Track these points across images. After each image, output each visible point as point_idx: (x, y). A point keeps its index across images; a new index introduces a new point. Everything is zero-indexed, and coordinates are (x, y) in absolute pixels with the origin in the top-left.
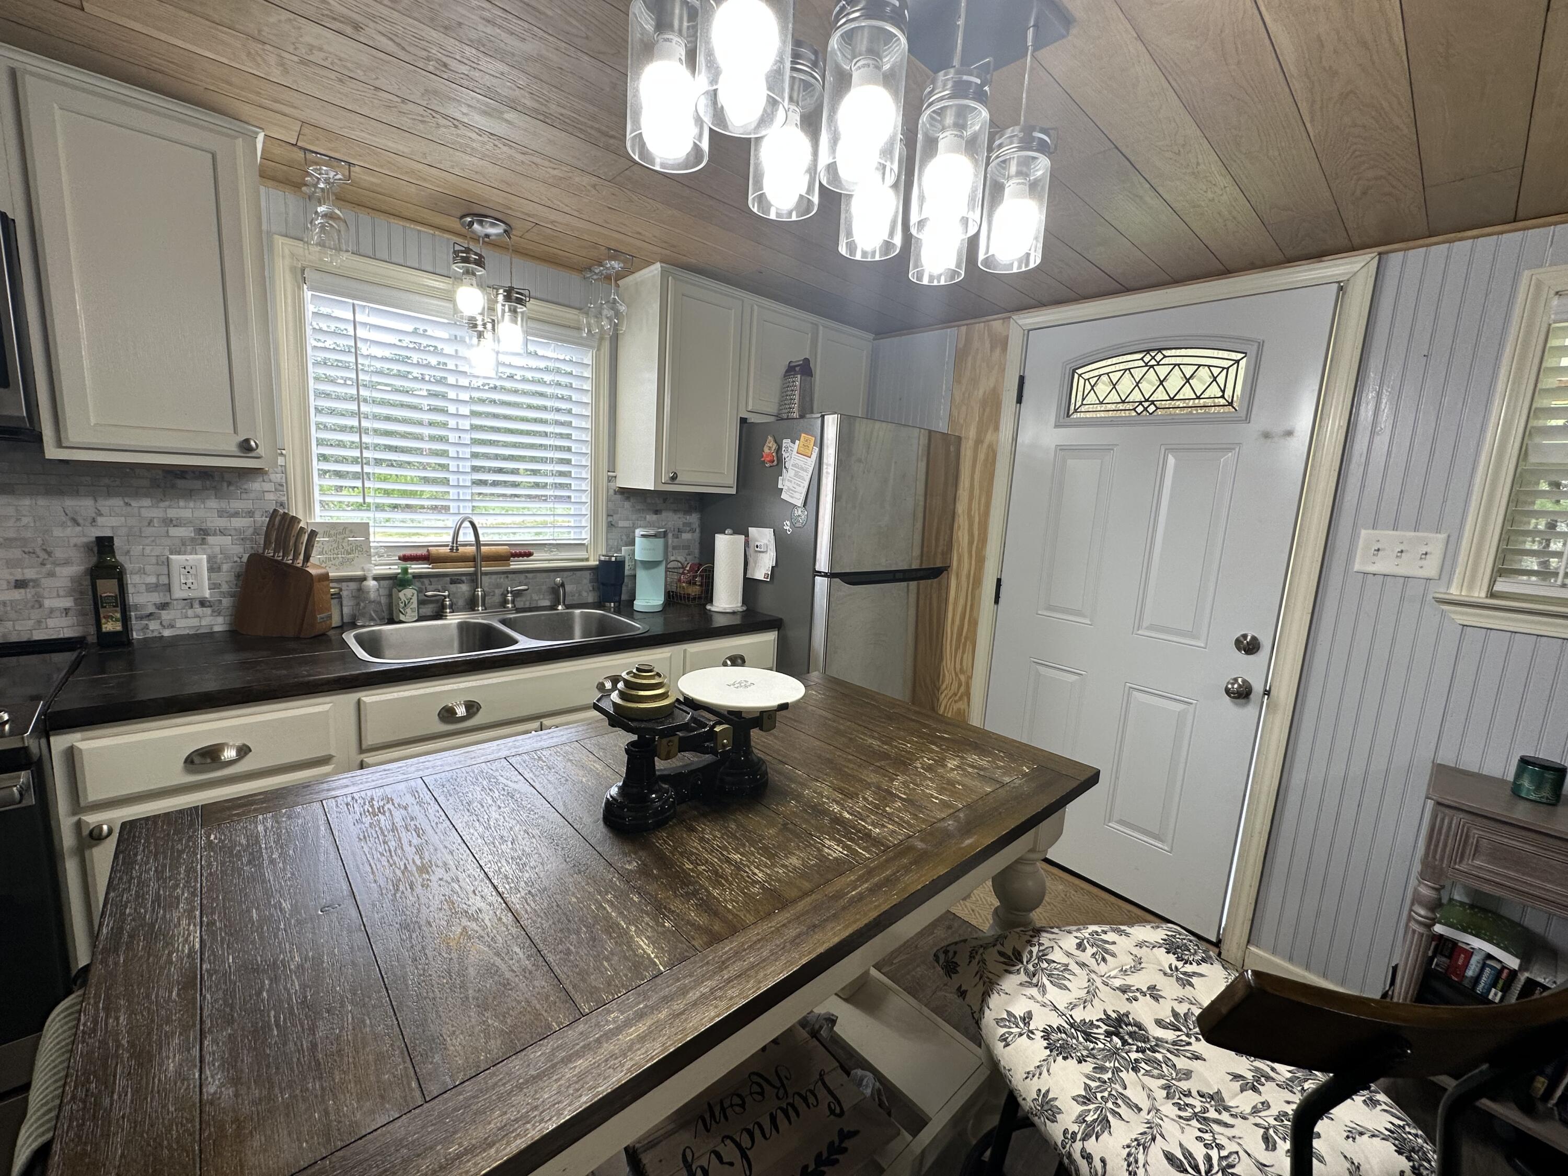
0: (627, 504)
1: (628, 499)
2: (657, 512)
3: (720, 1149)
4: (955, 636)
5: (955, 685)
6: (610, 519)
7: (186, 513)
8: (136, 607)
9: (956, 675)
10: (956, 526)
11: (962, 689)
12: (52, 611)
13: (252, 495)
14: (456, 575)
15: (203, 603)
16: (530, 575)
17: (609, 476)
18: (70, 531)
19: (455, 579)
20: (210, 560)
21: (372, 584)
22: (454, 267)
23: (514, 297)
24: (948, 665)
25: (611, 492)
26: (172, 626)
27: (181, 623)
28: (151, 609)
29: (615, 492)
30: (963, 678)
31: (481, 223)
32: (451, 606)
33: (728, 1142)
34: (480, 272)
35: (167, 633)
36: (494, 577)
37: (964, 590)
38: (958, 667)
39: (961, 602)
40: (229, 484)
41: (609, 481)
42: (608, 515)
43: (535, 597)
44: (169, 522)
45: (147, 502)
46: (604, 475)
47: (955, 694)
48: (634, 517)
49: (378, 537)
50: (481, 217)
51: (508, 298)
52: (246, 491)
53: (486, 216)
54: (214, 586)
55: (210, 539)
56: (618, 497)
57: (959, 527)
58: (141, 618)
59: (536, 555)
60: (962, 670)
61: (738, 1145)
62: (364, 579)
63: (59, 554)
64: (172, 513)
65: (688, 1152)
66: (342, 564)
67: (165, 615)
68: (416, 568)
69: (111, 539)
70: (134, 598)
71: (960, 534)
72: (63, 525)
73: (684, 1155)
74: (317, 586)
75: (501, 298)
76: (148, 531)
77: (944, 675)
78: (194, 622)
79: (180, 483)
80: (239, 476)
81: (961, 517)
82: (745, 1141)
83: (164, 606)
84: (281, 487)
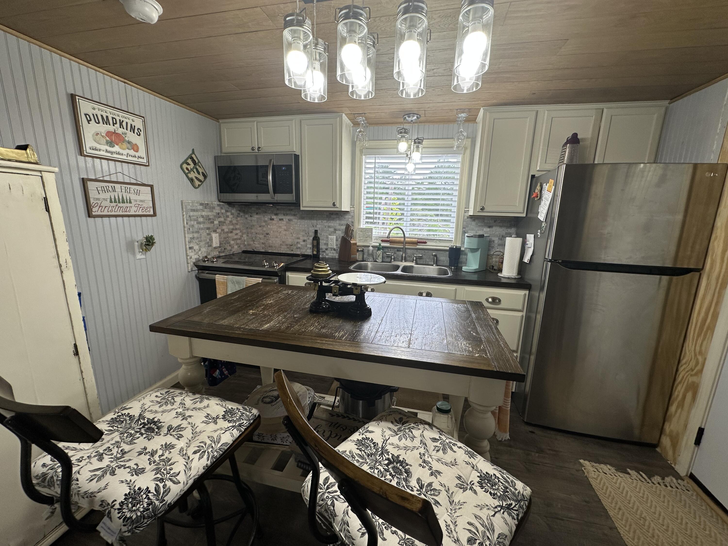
0: (474, 223)
1: (474, 220)
2: (490, 227)
3: (326, 432)
4: (699, 324)
5: (693, 363)
6: (464, 229)
7: (332, 225)
8: (322, 249)
9: (695, 355)
10: (713, 236)
11: (699, 367)
12: (308, 248)
13: (346, 220)
14: (399, 248)
15: (334, 250)
16: (426, 251)
17: (465, 210)
18: (313, 228)
19: (399, 250)
20: (336, 237)
21: (371, 248)
22: (398, 136)
23: (418, 142)
24: (689, 346)
25: (466, 217)
26: (328, 255)
27: (330, 254)
28: (324, 250)
29: (468, 218)
30: (700, 359)
31: (409, 117)
32: (394, 259)
33: (330, 432)
34: (407, 136)
35: (327, 257)
36: (412, 250)
37: (713, 287)
38: (698, 348)
39: (709, 298)
40: (342, 216)
41: (465, 212)
42: (463, 228)
43: (428, 260)
44: (329, 227)
45: (325, 221)
46: (463, 209)
47: (692, 370)
48: (477, 229)
49: (375, 233)
50: (409, 115)
51: (415, 143)
52: (345, 218)
53: (410, 114)
54: (337, 245)
55: (337, 232)
56: (469, 219)
57: (716, 237)
58: (322, 252)
59: (428, 243)
60: (700, 353)
61: (331, 434)
62: (369, 246)
63: (310, 234)
64: (330, 224)
65: (320, 426)
66: (364, 241)
67: (327, 252)
68: (383, 244)
69: (317, 230)
70: (321, 247)
71: (716, 243)
72: (311, 227)
73: (319, 425)
74: (352, 246)
75: (413, 143)
76: (325, 229)
77: (685, 353)
78: (332, 255)
79: (332, 216)
80: (344, 214)
81: (719, 231)
82: (333, 436)
83: (327, 249)
84: (353, 217)
